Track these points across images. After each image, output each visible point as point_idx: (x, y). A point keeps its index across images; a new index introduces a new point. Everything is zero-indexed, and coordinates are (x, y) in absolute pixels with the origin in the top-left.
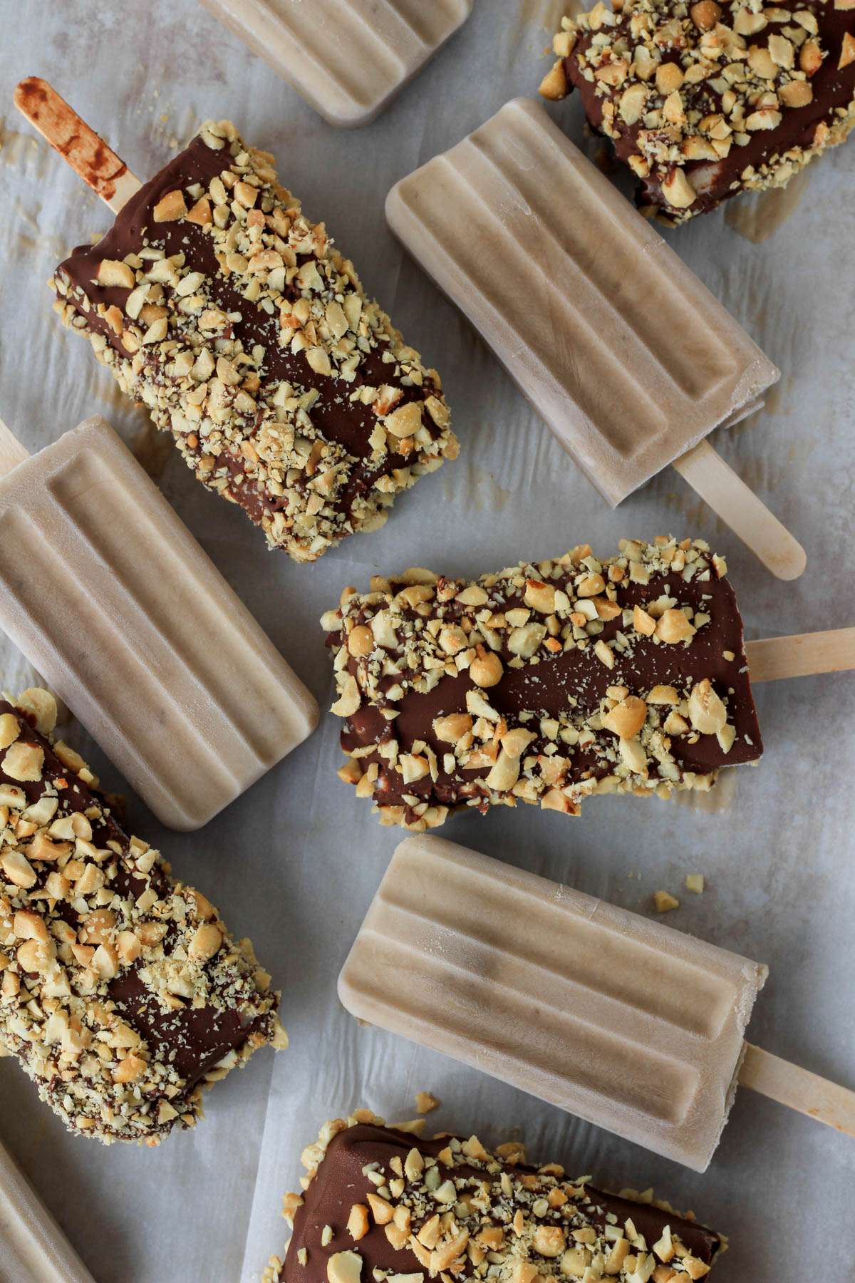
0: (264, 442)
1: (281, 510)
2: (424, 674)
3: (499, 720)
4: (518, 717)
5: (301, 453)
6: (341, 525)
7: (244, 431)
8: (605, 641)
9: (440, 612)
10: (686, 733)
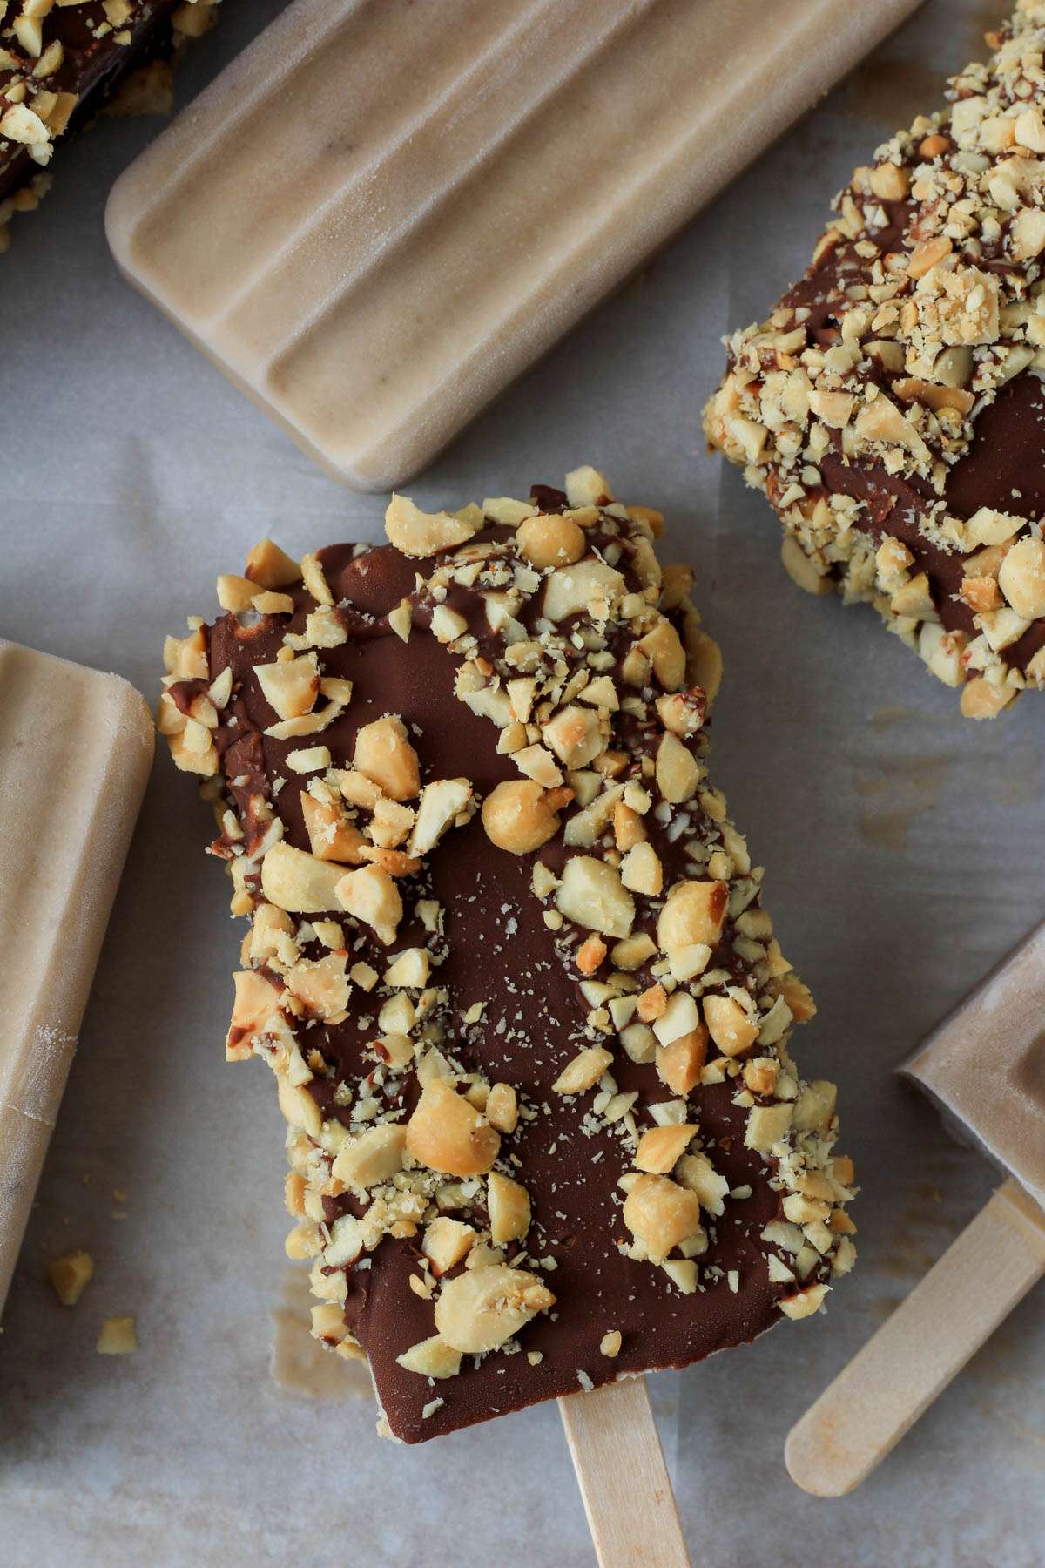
0: (954, 285)
1: (811, 341)
2: (496, 681)
3: (414, 854)
4: (427, 898)
5: (941, 363)
6: (794, 478)
7: (971, 240)
8: (612, 1070)
9: (636, 706)
10: (432, 1268)
